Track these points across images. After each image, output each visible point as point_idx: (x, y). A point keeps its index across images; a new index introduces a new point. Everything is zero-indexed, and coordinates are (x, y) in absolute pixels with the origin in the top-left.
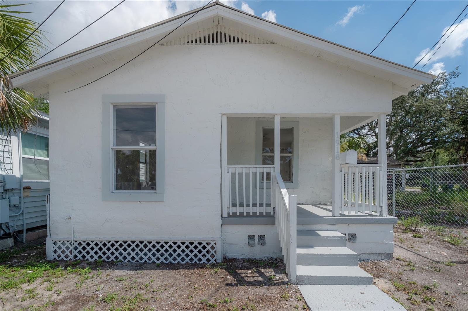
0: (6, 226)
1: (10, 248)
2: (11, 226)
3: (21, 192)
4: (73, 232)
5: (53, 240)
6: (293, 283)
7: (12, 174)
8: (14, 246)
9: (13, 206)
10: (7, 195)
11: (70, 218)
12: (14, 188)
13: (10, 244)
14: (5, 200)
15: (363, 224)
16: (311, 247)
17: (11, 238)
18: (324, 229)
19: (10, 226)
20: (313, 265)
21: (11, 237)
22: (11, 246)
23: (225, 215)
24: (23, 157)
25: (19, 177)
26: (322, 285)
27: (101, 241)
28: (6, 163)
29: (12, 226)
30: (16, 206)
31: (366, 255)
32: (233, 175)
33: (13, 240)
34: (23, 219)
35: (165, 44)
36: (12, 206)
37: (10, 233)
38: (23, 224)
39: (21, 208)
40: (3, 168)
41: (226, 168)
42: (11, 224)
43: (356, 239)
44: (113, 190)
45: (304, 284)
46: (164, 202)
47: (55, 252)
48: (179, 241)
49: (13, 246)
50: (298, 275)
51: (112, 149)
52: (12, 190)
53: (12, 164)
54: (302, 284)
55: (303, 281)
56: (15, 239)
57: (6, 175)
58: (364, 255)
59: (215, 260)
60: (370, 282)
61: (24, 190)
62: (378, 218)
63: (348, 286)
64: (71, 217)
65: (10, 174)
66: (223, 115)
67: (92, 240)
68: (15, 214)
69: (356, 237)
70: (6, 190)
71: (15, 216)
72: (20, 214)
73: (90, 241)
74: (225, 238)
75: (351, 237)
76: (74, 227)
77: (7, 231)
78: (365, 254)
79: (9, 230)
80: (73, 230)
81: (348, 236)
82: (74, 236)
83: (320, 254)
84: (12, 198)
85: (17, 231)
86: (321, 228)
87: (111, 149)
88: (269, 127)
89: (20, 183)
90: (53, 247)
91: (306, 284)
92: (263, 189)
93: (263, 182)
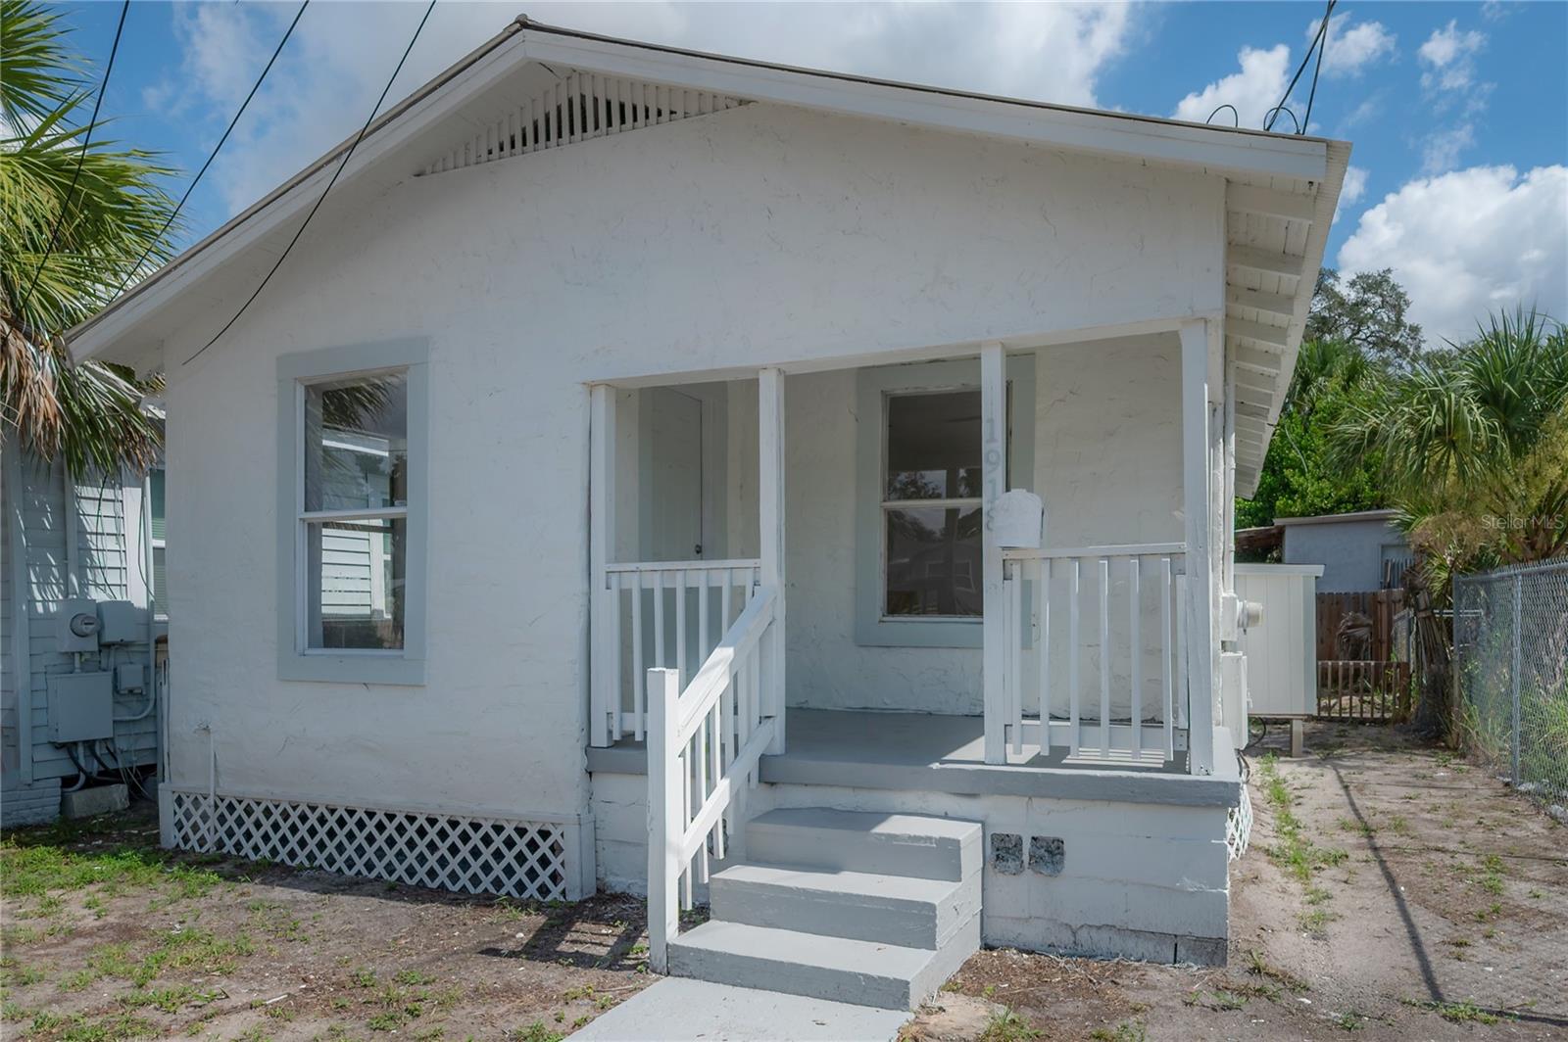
0: (108, 748)
1: (116, 812)
2: (122, 752)
3: (148, 652)
4: (216, 770)
5: (174, 792)
6: (656, 968)
7: (125, 599)
8: (129, 808)
9: (126, 692)
10: (112, 659)
11: (207, 729)
12: (126, 640)
13: (118, 800)
14: (105, 673)
15: (1093, 800)
16: (833, 868)
17: (122, 786)
18: (932, 810)
19: (118, 751)
20: (779, 928)
21: (123, 783)
22: (119, 807)
23: (600, 739)
24: (154, 548)
25: (145, 606)
26: (742, 986)
27: (277, 803)
28: (109, 568)
29: (125, 749)
30: (136, 691)
31: (1105, 934)
32: (625, 596)
33: (126, 792)
34: (156, 732)
35: (429, 169)
36: (122, 692)
37: (117, 770)
38: (154, 746)
39: (148, 700)
40: (100, 581)
41: (603, 575)
42: (121, 744)
43: (1061, 862)
44: (307, 643)
45: (689, 977)
46: (424, 686)
47: (180, 826)
48: (464, 818)
49: (125, 810)
50: (670, 943)
51: (301, 519)
52: (123, 645)
53: (125, 568)
54: (682, 976)
55: (686, 967)
56: (133, 788)
57: (106, 603)
58: (1094, 932)
59: (563, 893)
60: (899, 1001)
61: (159, 645)
62: (1151, 779)
63: (823, 1001)
64: (210, 727)
65: (119, 598)
66: (592, 387)
67: (240, 796)
68: (134, 715)
69: (1062, 854)
70: (105, 647)
71: (134, 721)
72: (146, 717)
73: (253, 799)
74: (603, 821)
75: (1043, 850)
76: (217, 757)
77: (111, 765)
78: (1099, 928)
79: (116, 760)
80: (215, 766)
81: (1029, 846)
82: (217, 783)
83: (804, 890)
84: (123, 670)
85: (137, 767)
86: (921, 808)
87: (298, 520)
88: (909, 391)
89: (148, 624)
90: (175, 813)
91: (695, 978)
92: (885, 650)
93: (885, 619)
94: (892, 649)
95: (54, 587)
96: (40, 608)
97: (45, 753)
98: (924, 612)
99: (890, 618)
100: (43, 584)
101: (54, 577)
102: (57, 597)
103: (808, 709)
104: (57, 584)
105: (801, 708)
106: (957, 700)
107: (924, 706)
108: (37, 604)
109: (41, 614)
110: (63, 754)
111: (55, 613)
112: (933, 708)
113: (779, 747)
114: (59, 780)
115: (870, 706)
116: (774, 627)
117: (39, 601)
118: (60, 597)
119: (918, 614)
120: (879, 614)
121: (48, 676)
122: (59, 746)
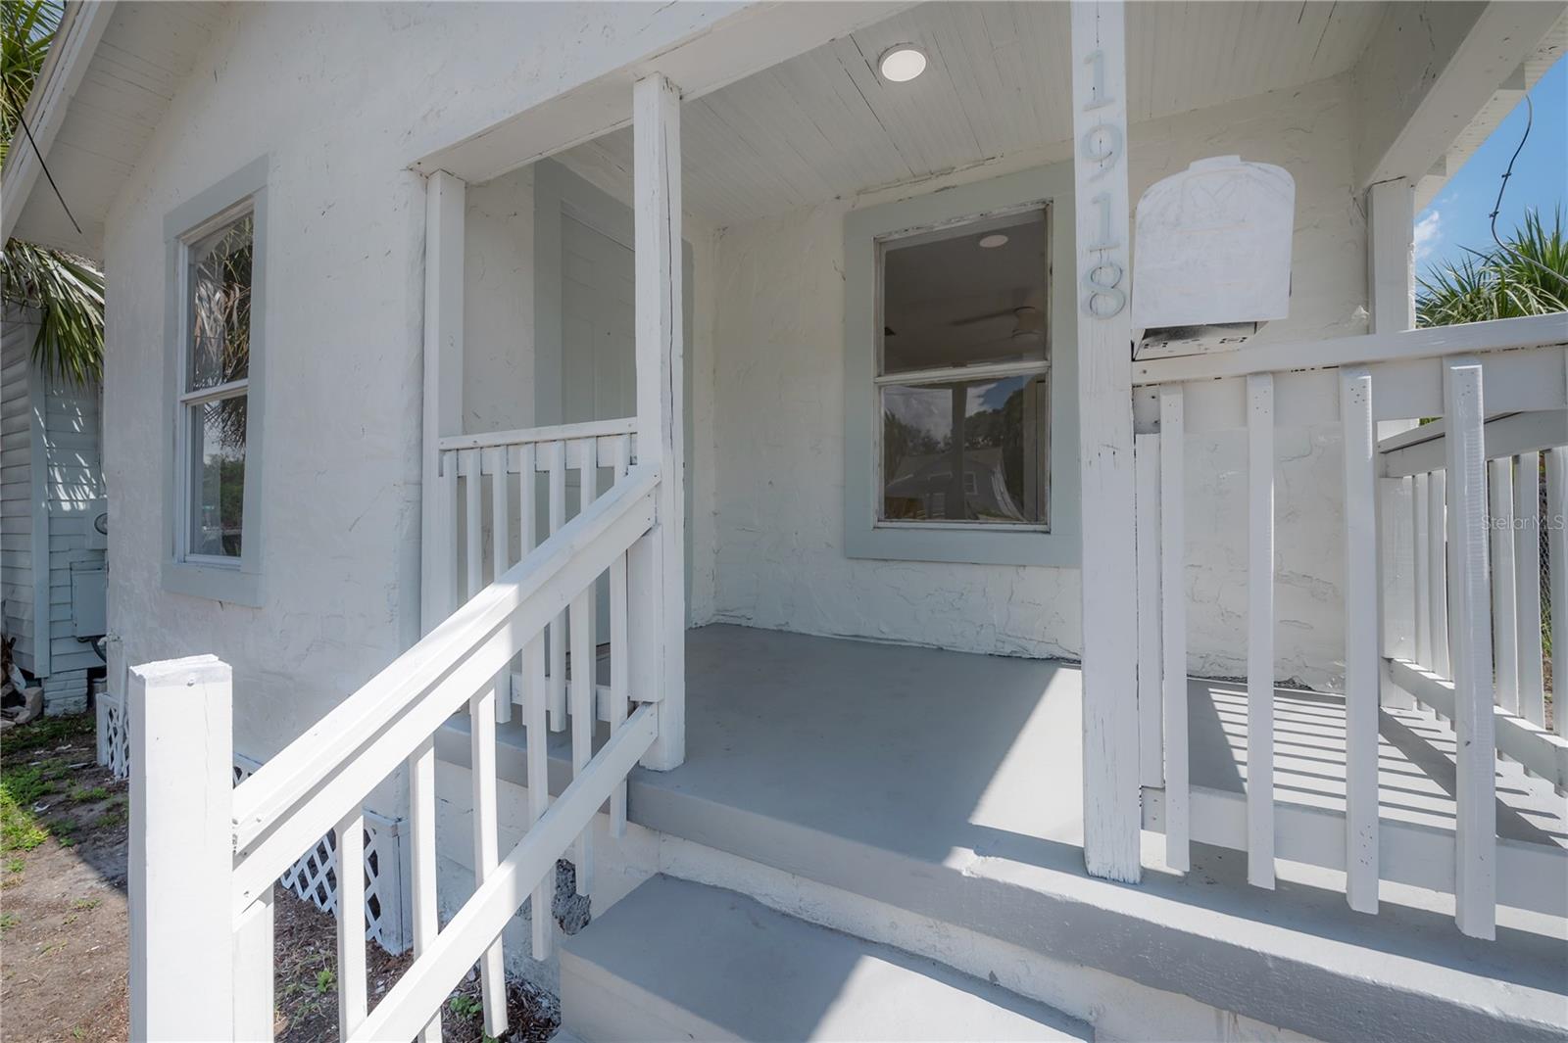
4: (126, 687)
5: (106, 705)
11: (119, 640)
32: (460, 486)
41: (435, 455)
44: (188, 550)
46: (260, 609)
47: (111, 741)
51: (182, 402)
64: (122, 638)
66: (426, 177)
82: (126, 701)
87: (179, 402)
90: (109, 727)
92: (882, 563)
93: (881, 524)
94: (891, 563)
95: (86, 487)
96: (66, 506)
97: (72, 647)
98: (930, 517)
99: (888, 524)
100: (71, 484)
101: (85, 477)
102: (88, 496)
103: (790, 632)
104: (90, 484)
105: (781, 631)
106: (978, 633)
107: (933, 639)
108: (63, 503)
109: (66, 512)
110: (89, 646)
111: (84, 511)
112: (944, 641)
113: (670, 753)
114: (86, 671)
115: (861, 633)
116: (655, 538)
117: (66, 501)
118: (92, 496)
119: (924, 519)
120: (873, 519)
121: (73, 573)
122: (83, 640)
